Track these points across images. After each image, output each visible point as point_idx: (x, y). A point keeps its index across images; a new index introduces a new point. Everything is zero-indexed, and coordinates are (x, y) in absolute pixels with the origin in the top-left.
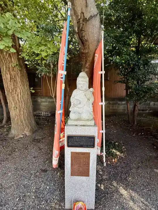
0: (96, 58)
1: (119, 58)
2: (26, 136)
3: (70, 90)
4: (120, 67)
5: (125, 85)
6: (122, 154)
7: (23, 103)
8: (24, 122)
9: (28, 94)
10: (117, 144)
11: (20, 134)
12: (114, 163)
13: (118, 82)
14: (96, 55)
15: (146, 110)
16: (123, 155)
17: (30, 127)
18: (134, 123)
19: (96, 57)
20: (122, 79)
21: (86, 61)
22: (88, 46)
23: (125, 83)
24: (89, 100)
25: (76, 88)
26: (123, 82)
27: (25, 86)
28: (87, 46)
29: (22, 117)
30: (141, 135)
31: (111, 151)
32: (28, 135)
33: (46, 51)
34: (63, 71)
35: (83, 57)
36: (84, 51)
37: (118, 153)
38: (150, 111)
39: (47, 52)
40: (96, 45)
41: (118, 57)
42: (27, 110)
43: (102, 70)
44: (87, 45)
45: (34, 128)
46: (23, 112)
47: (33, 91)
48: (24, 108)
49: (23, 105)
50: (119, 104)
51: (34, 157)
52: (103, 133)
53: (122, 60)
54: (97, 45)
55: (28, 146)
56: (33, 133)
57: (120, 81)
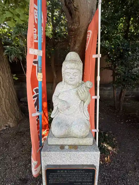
0: (89, 36)
1: (108, 43)
2: (10, 127)
3: (57, 76)
4: (109, 53)
5: (112, 71)
6: (114, 149)
7: (4, 92)
8: (6, 112)
9: (9, 82)
10: (107, 135)
11: (2, 125)
12: (107, 163)
13: (104, 69)
14: (88, 31)
15: (130, 95)
16: (115, 151)
17: (14, 118)
18: (120, 109)
19: (89, 34)
20: (109, 65)
21: (75, 41)
22: (79, 18)
23: (111, 69)
24: (84, 102)
25: (61, 80)
26: (110, 68)
27: (6, 73)
28: (77, 19)
29: (4, 107)
30: (129, 122)
31: (102, 146)
32: (11, 126)
33: (14, 19)
34: (36, 50)
35: (71, 36)
36: (72, 26)
37: (110, 148)
38: (133, 96)
39: (16, 21)
40: (89, 17)
41: (107, 41)
42: (9, 100)
43: (97, 53)
44: (77, 17)
45: (19, 117)
46: (5, 102)
47: (17, 79)
48: (5, 98)
49: (4, 95)
50: (105, 90)
51: (14, 159)
52: (96, 133)
53: (112, 45)
54: (91, 19)
55: (9, 142)
56: (18, 123)
57: (107, 68)
